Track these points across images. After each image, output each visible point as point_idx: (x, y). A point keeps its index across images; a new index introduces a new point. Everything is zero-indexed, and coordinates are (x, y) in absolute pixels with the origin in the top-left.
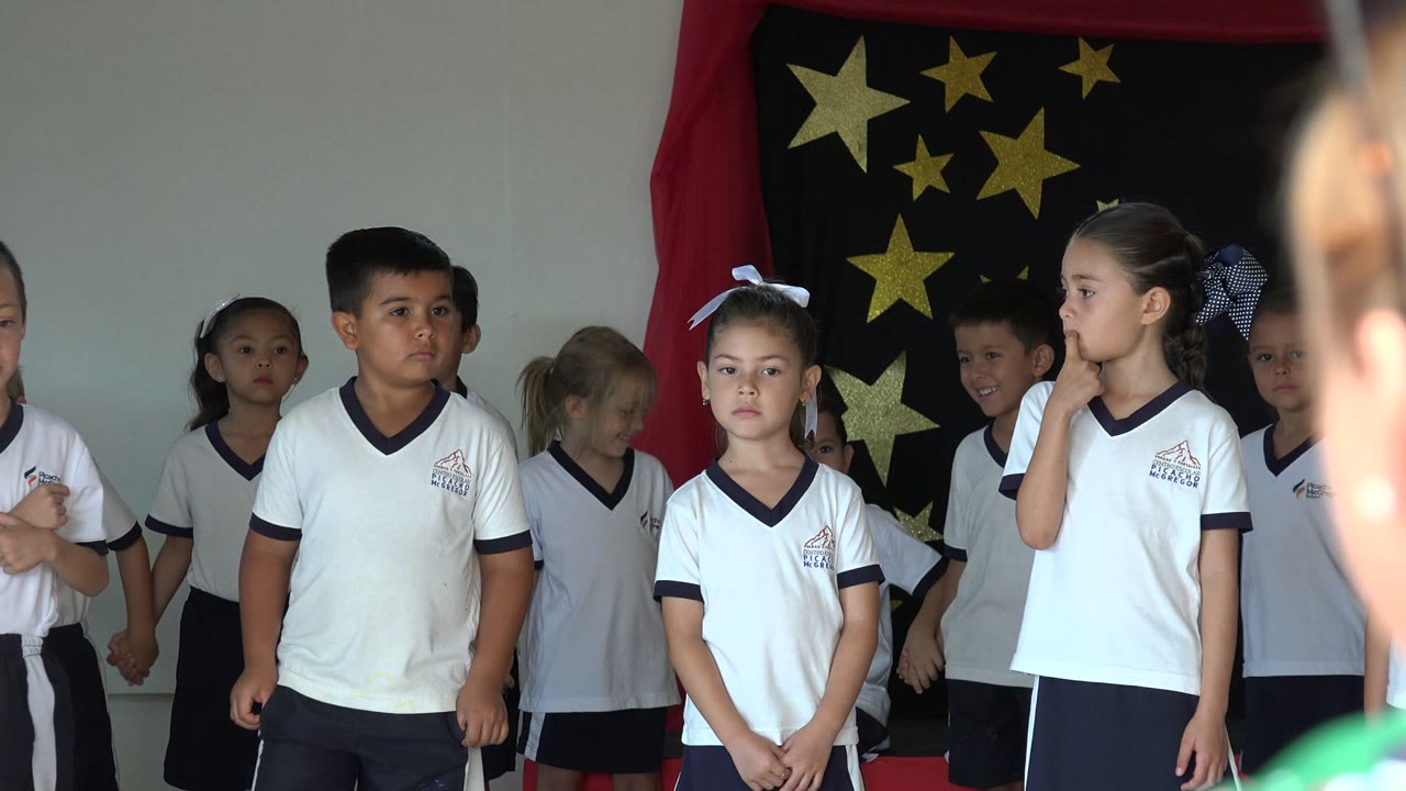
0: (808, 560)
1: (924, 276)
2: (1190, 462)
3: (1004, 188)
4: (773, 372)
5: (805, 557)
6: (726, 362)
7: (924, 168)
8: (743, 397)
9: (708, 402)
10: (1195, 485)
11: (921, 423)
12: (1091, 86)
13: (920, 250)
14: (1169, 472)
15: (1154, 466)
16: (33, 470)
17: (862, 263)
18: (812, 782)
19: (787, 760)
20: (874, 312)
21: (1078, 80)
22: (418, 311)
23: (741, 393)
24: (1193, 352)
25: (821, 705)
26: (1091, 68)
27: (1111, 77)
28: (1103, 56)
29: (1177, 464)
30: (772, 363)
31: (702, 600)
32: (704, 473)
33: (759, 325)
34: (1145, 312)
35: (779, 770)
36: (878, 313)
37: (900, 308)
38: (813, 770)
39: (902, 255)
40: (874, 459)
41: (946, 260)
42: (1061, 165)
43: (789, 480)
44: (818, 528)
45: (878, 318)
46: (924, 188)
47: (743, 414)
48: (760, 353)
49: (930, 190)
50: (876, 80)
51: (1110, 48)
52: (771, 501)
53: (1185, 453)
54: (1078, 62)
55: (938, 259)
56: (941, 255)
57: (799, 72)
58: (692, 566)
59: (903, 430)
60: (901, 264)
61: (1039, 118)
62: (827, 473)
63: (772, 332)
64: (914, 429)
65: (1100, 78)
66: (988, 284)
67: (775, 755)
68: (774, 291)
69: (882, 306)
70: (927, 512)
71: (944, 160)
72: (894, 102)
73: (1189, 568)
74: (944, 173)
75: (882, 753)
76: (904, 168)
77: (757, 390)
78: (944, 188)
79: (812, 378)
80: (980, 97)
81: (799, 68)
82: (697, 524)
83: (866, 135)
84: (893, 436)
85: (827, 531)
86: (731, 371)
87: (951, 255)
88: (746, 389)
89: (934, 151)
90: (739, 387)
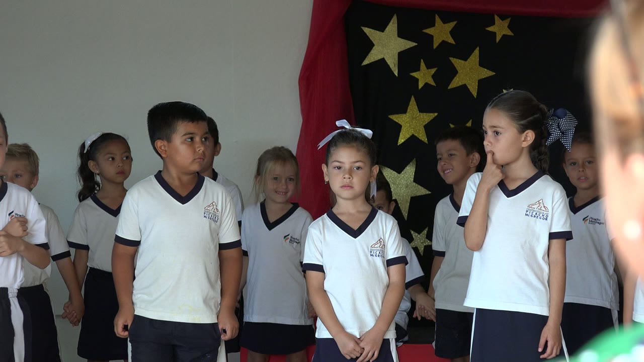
0: (372, 253)
1: (424, 124)
2: (544, 209)
3: (460, 84)
4: (358, 168)
5: (371, 252)
6: (337, 164)
7: (424, 74)
8: (345, 180)
9: (328, 182)
10: (546, 219)
11: (422, 191)
12: (500, 37)
13: (422, 112)
14: (534, 213)
15: (527, 211)
16: (12, 212)
17: (395, 118)
18: (374, 355)
19: (362, 345)
20: (401, 141)
21: (494, 34)
22: (197, 139)
23: (345, 178)
24: (542, 157)
25: (378, 320)
26: (500, 29)
27: (509, 33)
28: (506, 23)
29: (537, 210)
30: (358, 164)
31: (324, 272)
32: (326, 214)
33: (352, 147)
34: (523, 141)
35: (358, 349)
36: (403, 141)
37: (413, 139)
38: (374, 349)
39: (414, 115)
40: (401, 208)
41: (434, 117)
42: (486, 73)
43: (364, 217)
44: (377, 239)
45: (403, 143)
46: (424, 84)
47: (345, 188)
48: (354, 160)
49: (426, 85)
50: (402, 34)
51: (509, 20)
52: (355, 227)
53: (541, 205)
54: (494, 26)
55: (430, 116)
56: (432, 114)
57: (367, 30)
58: (319, 257)
59: (414, 194)
60: (413, 118)
61: (477, 51)
62: (382, 215)
63: (358, 150)
64: (419, 194)
65: (504, 33)
66: (453, 128)
67: (356, 342)
68: (356, 131)
69: (404, 138)
70: (425, 232)
71: (433, 71)
72: (410, 44)
73: (543, 258)
74: (433, 77)
75: (405, 342)
76: (414, 74)
77: (351, 176)
78: (433, 84)
79: (375, 171)
80: (449, 42)
81: (367, 28)
82: (322, 237)
83: (397, 59)
84: (410, 197)
85: (381, 240)
86: (339, 168)
87: (436, 114)
88: (347, 176)
89: (429, 67)
90: (344, 175)
